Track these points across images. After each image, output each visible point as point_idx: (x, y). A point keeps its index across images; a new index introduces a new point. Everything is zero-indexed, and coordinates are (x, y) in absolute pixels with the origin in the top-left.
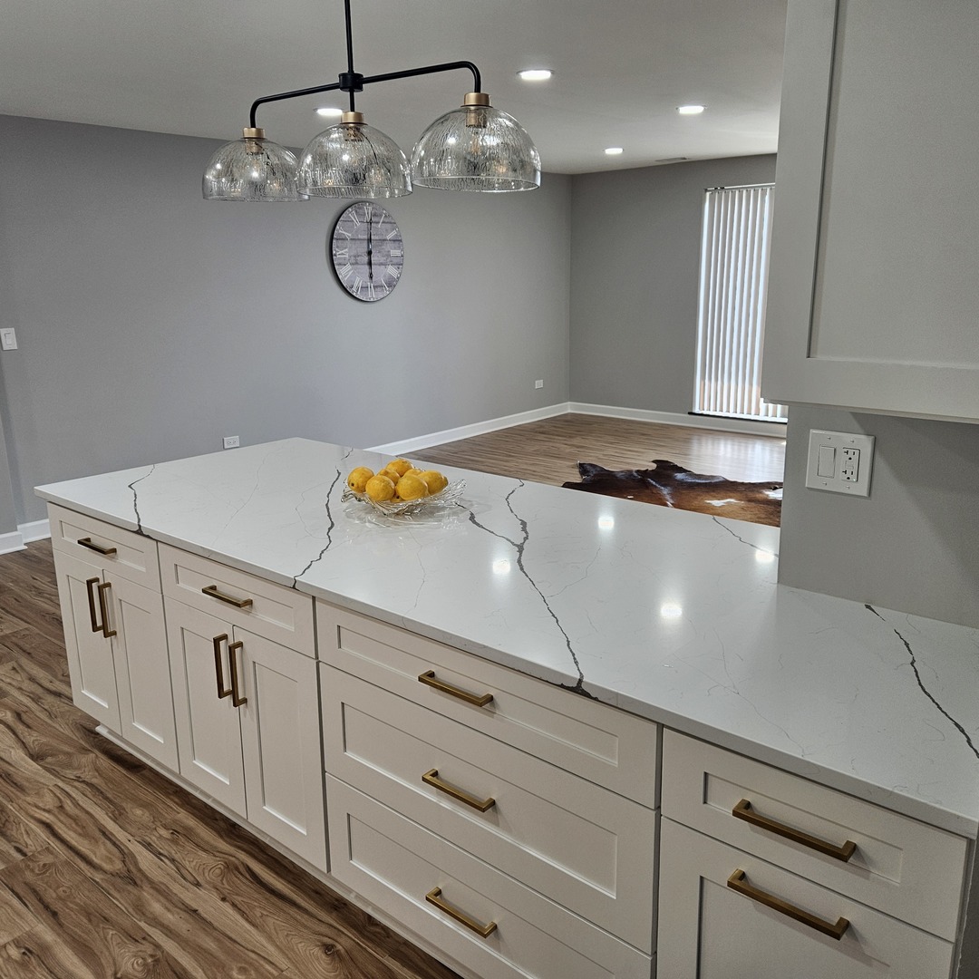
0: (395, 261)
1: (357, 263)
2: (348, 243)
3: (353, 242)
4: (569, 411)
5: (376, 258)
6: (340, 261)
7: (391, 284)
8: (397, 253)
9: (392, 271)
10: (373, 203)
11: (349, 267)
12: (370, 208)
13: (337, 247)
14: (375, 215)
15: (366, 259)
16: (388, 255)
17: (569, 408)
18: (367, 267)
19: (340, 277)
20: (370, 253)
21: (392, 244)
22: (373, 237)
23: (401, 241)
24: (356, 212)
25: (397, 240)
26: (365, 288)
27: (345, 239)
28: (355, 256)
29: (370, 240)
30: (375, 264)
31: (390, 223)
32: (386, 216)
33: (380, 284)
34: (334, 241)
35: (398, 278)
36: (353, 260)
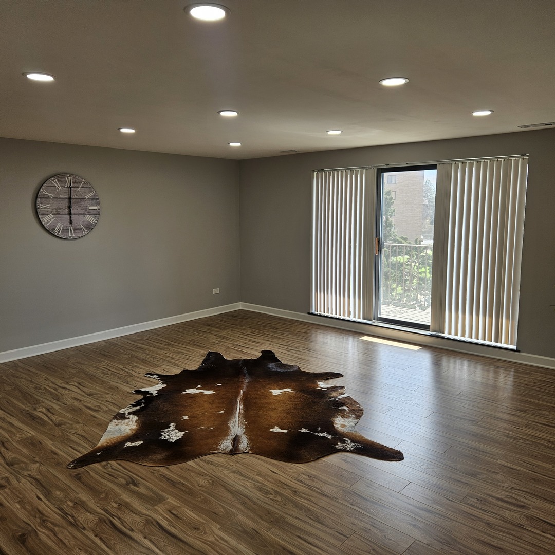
0: (92, 212)
1: (59, 214)
2: (51, 201)
3: (56, 200)
4: (241, 308)
5: (76, 211)
6: (43, 213)
7: (89, 227)
8: (95, 207)
9: (90, 219)
10: (73, 175)
11: (51, 216)
12: (71, 178)
13: (41, 203)
14: (75, 182)
15: (67, 211)
16: (87, 208)
17: (240, 306)
18: (68, 217)
19: (43, 223)
20: (70, 207)
21: (90, 202)
22: (72, 196)
23: (98, 199)
24: (58, 181)
25: (95, 199)
26: (65, 230)
27: (48, 198)
28: (57, 209)
29: (70, 199)
30: (74, 214)
31: (88, 187)
32: (84, 183)
33: (79, 227)
34: (38, 199)
35: (95, 224)
36: (55, 211)
